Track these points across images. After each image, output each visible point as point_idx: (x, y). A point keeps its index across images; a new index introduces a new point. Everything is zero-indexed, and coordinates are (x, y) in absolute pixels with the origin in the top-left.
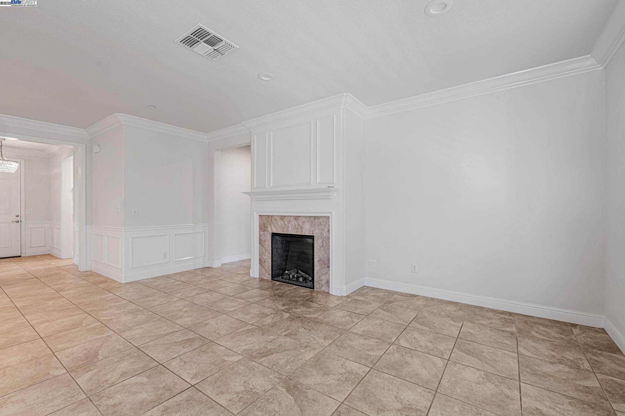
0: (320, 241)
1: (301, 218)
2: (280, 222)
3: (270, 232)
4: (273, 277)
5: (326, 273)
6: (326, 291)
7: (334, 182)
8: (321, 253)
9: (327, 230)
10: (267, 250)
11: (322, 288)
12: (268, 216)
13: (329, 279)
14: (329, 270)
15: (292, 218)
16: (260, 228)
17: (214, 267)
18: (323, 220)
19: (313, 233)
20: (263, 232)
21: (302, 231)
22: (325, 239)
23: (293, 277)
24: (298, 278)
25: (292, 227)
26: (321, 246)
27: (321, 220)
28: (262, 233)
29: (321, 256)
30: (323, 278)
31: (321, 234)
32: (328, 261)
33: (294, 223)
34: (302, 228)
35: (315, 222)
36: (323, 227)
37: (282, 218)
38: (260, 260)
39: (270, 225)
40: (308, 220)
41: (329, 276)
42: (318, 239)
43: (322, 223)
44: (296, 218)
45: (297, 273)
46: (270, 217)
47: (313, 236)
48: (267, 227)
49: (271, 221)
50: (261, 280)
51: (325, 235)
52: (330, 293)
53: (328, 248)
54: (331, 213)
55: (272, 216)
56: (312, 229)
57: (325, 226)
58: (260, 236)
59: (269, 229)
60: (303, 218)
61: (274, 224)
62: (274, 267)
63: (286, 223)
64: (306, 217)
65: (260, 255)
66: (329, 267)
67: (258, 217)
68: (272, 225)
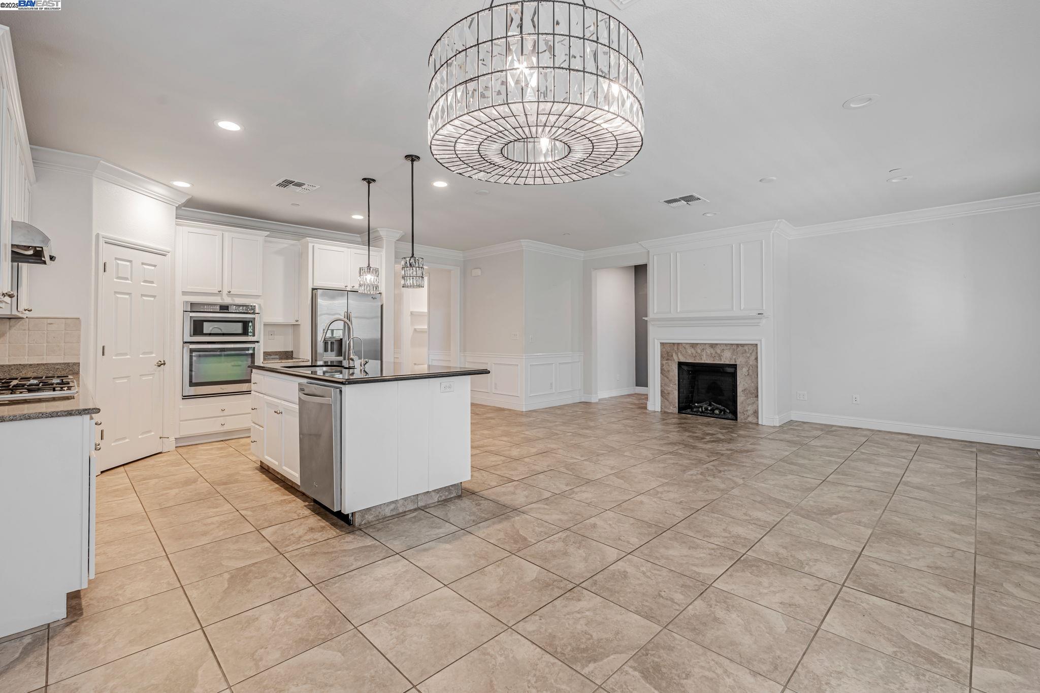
0: (745, 370)
1: (719, 345)
2: (690, 351)
3: (677, 361)
4: (681, 409)
5: (753, 403)
6: (754, 421)
7: (764, 309)
8: (746, 383)
9: (754, 358)
10: (671, 380)
11: (748, 419)
12: (674, 344)
13: (758, 409)
14: (758, 400)
15: (707, 346)
16: (662, 357)
17: (593, 402)
18: (749, 348)
19: (735, 362)
20: (666, 362)
21: (701, 359)
22: (751, 368)
23: (706, 409)
24: (713, 410)
25: (706, 355)
26: (746, 375)
27: (746, 348)
28: (664, 362)
29: (747, 386)
30: (749, 409)
31: (747, 362)
32: (756, 390)
33: (709, 351)
34: (720, 356)
35: (738, 350)
36: (748, 355)
37: (693, 345)
38: (662, 392)
39: (676, 353)
40: (728, 347)
41: (758, 406)
42: (742, 367)
43: (747, 350)
44: (713, 346)
45: (710, 405)
46: (676, 345)
47: (736, 365)
48: (672, 356)
49: (678, 349)
50: (664, 412)
51: (751, 363)
52: (760, 423)
53: (756, 376)
54: (761, 340)
55: (678, 344)
56: (734, 357)
57: (751, 354)
58: (662, 365)
59: (675, 357)
60: (722, 345)
61: (681, 353)
62: (680, 400)
63: (699, 351)
64: (726, 345)
65: (661, 386)
66: (757, 396)
67: (659, 345)
68: (679, 354)
